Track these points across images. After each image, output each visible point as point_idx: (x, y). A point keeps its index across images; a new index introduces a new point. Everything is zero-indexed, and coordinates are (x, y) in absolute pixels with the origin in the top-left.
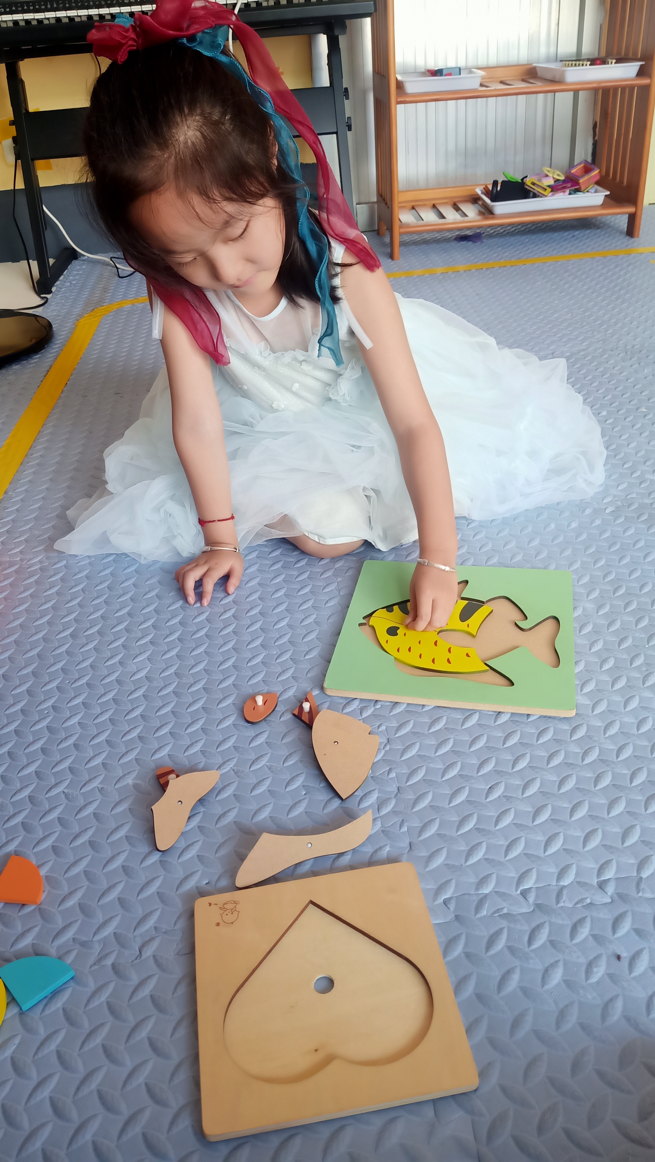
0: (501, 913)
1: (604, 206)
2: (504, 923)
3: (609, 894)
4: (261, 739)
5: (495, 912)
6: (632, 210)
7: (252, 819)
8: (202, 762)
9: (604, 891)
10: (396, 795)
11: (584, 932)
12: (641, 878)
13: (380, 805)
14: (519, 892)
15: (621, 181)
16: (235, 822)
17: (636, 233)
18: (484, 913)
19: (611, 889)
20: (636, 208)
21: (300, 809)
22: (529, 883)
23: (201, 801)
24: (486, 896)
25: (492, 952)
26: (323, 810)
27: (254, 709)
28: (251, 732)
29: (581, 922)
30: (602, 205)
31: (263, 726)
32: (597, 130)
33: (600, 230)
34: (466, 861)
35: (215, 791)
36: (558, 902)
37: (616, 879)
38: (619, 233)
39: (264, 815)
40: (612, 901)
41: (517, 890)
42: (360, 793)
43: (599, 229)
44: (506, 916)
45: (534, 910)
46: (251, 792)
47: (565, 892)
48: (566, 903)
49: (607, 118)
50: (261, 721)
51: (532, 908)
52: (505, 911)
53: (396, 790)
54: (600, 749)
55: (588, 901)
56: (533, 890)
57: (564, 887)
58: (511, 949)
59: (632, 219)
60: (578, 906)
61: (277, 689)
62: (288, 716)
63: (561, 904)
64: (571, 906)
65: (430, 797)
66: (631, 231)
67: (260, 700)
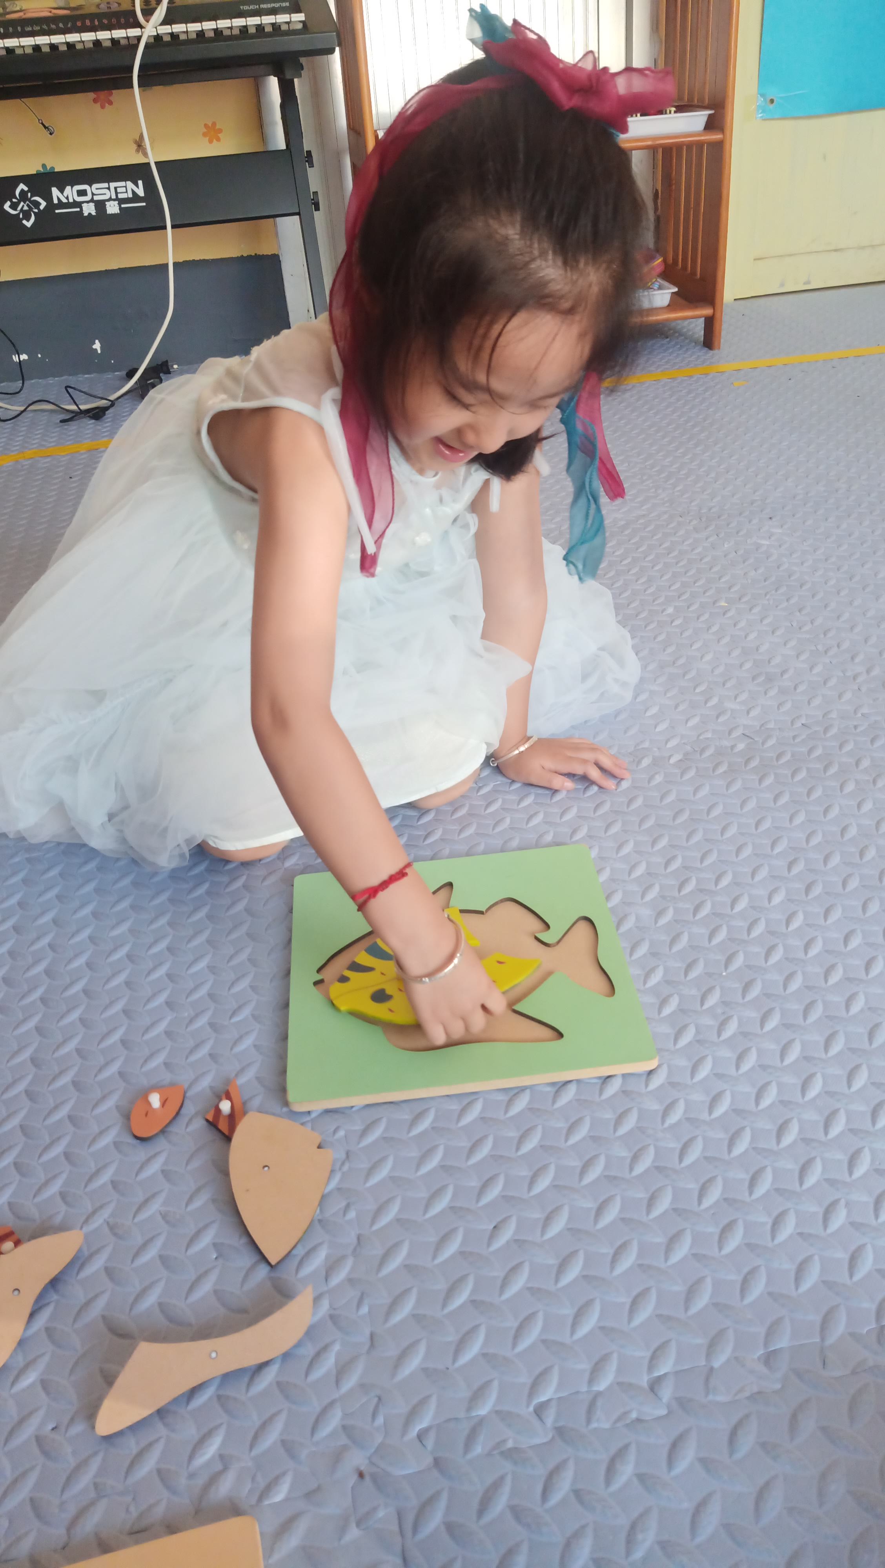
0: (503, 1449)
1: (672, 306)
2: (507, 1467)
3: (665, 1400)
4: (155, 1166)
5: (493, 1448)
6: (708, 312)
7: (131, 1309)
8: (61, 1211)
9: (656, 1395)
10: (355, 1250)
11: (627, 1471)
12: (712, 1369)
13: (330, 1270)
14: (531, 1409)
15: (694, 273)
16: (104, 1317)
17: (716, 344)
18: (478, 1450)
19: (667, 1393)
20: (714, 309)
21: (207, 1287)
22: (547, 1394)
23: (54, 1283)
24: (481, 1421)
25: (487, 1518)
26: (242, 1286)
27: (146, 1115)
28: (141, 1153)
29: (620, 1454)
30: (669, 305)
31: (162, 1144)
32: (659, 201)
33: (668, 340)
34: (454, 1360)
35: (77, 1262)
36: (589, 1421)
37: (677, 1373)
38: (694, 344)
39: (151, 1300)
40: (670, 1412)
41: (528, 1406)
42: (300, 1251)
43: (667, 338)
44: (511, 1455)
45: (553, 1438)
46: (132, 1261)
47: (599, 1403)
48: (602, 1422)
49: (670, 185)
50: (156, 1135)
51: (550, 1436)
52: (510, 1444)
53: (355, 1241)
54: (657, 1149)
55: (634, 1415)
56: (554, 1404)
57: (599, 1394)
58: (516, 1512)
59: (710, 324)
60: (619, 1425)
61: (184, 1078)
62: (199, 1124)
63: (594, 1425)
64: (606, 1425)
65: (404, 1251)
66: (709, 341)
67: (155, 1100)
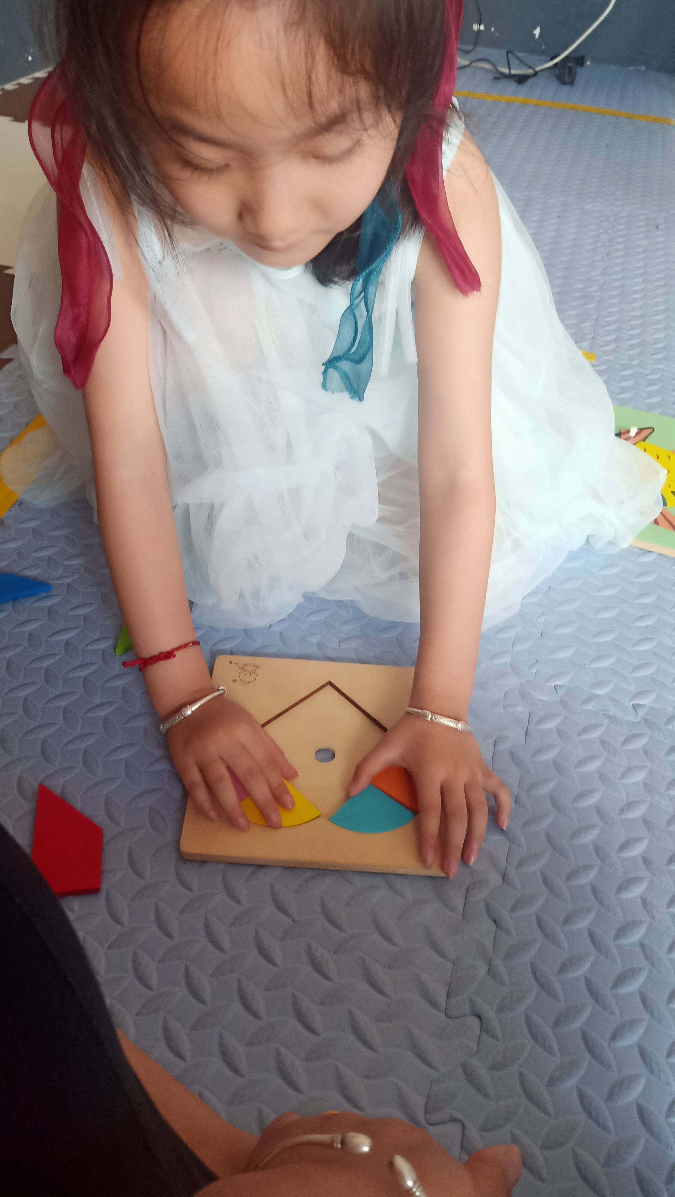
0: (606, 713)
2: (606, 721)
5: (601, 710)
14: (631, 704)
18: (590, 707)
22: (644, 701)
24: (598, 696)
25: (584, 737)
34: (590, 664)
36: (667, 724)
41: (630, 701)
44: (610, 717)
45: (640, 722)
52: (612, 713)
53: (547, 588)
56: (646, 708)
58: (603, 742)
63: (670, 727)
65: (577, 604)
